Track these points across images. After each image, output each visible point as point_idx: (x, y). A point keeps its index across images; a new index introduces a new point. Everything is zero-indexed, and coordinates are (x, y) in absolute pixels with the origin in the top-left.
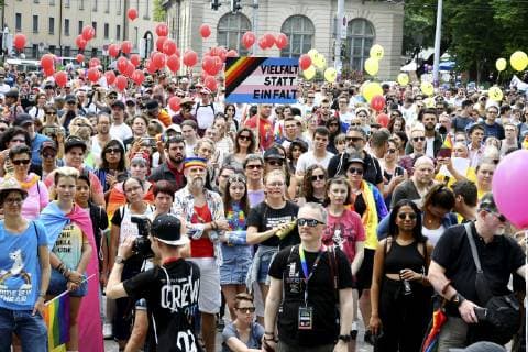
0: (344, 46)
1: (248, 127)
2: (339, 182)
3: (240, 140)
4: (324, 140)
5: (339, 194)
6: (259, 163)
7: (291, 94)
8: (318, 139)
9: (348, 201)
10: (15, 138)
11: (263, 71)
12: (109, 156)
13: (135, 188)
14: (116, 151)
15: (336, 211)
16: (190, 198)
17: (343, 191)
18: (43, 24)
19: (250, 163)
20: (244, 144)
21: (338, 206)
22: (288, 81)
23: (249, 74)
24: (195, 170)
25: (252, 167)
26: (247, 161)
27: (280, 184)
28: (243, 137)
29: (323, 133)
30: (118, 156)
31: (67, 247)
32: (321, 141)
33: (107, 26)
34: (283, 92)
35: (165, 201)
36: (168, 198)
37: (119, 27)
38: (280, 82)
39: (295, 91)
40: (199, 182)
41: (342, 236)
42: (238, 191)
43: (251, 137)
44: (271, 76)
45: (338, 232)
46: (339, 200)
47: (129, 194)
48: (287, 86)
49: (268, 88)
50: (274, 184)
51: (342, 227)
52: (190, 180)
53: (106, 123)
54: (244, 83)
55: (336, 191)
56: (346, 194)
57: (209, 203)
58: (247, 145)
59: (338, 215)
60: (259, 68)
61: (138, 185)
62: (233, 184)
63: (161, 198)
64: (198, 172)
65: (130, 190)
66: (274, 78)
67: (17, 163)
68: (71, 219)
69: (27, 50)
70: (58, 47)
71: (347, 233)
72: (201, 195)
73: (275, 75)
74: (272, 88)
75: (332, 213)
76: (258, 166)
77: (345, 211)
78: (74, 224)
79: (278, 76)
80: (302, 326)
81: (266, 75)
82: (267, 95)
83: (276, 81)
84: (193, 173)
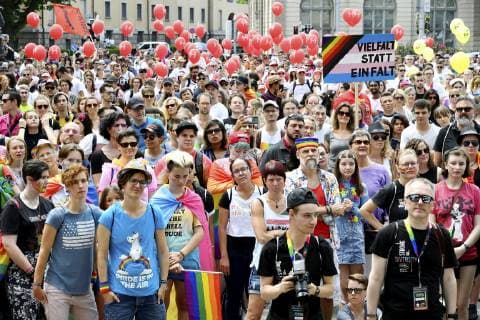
0: (428, 19)
1: (347, 103)
2: (457, 154)
3: (339, 117)
4: (424, 113)
5: (457, 167)
6: (366, 138)
7: (389, 70)
8: (418, 113)
9: (466, 174)
10: (118, 123)
11: (360, 50)
12: (210, 137)
13: (243, 169)
14: (216, 131)
15: (455, 183)
16: (303, 179)
17: (461, 164)
18: (132, 11)
19: (357, 139)
20: (343, 120)
21: (456, 179)
22: (386, 57)
23: (346, 52)
24: (307, 151)
25: (359, 142)
26: (354, 137)
27: (413, 163)
28: (342, 113)
29: (421, 106)
30: (219, 136)
31: (178, 230)
32: (421, 115)
33: (192, 10)
34: (380, 69)
35: (275, 183)
36: (278, 180)
37: (203, 10)
38: (377, 59)
39: (392, 67)
40: (312, 163)
41: (460, 209)
42: (348, 167)
43: (350, 114)
44: (367, 53)
45: (456, 206)
46: (458, 172)
47: (236, 175)
48: (384, 64)
49: (365, 66)
50: (407, 164)
51: (461, 200)
52: (302, 162)
53: (207, 104)
54: (341, 62)
55: (454, 163)
56: (464, 167)
57: (323, 184)
58: (347, 122)
59: (457, 188)
60: (356, 46)
61: (246, 166)
62: (343, 160)
63: (272, 180)
64: (311, 153)
65: (237, 171)
66: (371, 56)
67: (125, 145)
68: (182, 202)
69: (116, 37)
70: (146, 32)
71: (466, 207)
72: (315, 176)
73: (371, 53)
74: (369, 66)
75: (450, 187)
76: (365, 142)
77: (463, 184)
78: (185, 208)
79: (375, 53)
80: (418, 307)
81: (363, 53)
82: (364, 73)
83: (373, 58)
84: (306, 155)
